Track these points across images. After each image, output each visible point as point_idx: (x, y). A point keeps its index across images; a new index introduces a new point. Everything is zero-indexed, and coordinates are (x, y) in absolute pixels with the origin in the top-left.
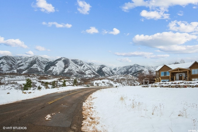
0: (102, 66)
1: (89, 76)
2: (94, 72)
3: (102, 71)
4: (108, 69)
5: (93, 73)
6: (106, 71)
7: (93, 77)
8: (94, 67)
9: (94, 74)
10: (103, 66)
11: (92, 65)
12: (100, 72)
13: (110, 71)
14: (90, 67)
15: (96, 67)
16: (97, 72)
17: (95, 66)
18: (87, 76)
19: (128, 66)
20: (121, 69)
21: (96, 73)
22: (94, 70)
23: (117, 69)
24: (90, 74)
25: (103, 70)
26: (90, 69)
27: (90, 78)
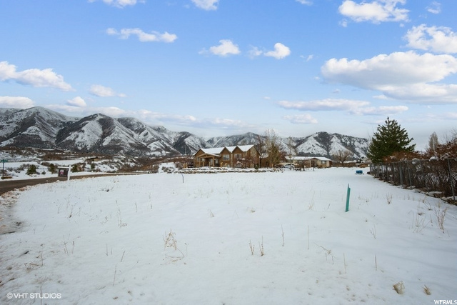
0: (184, 133)
1: (158, 153)
2: (168, 145)
3: (184, 143)
4: (197, 140)
5: (166, 147)
6: (192, 143)
7: (165, 155)
8: (167, 136)
9: (167, 149)
10: (186, 135)
11: (163, 131)
12: (181, 146)
13: (202, 144)
14: (159, 135)
15: (171, 136)
16: (174, 147)
17: (169, 134)
18: (152, 154)
19: (237, 136)
20: (223, 141)
21: (172, 149)
22: (168, 142)
23: (215, 140)
24: (158, 150)
25: (186, 143)
26: (160, 140)
27: (158, 157)
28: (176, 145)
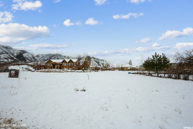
0: (23, 51)
1: (6, 60)
2: (12, 56)
3: (23, 56)
4: (30, 55)
5: (11, 57)
6: (27, 56)
7: (10, 61)
8: (12, 52)
9: (11, 58)
10: (24, 52)
11: (10, 49)
12: (20, 57)
13: (32, 57)
14: (7, 51)
15: (15, 52)
16: (16, 57)
17: (13, 51)
18: (2, 60)
19: (51, 54)
20: (44, 57)
21: (15, 58)
22: (13, 55)
23: (40, 56)
24: (6, 58)
25: (24, 56)
26: (7, 53)
27: (6, 62)
28: (17, 57)
